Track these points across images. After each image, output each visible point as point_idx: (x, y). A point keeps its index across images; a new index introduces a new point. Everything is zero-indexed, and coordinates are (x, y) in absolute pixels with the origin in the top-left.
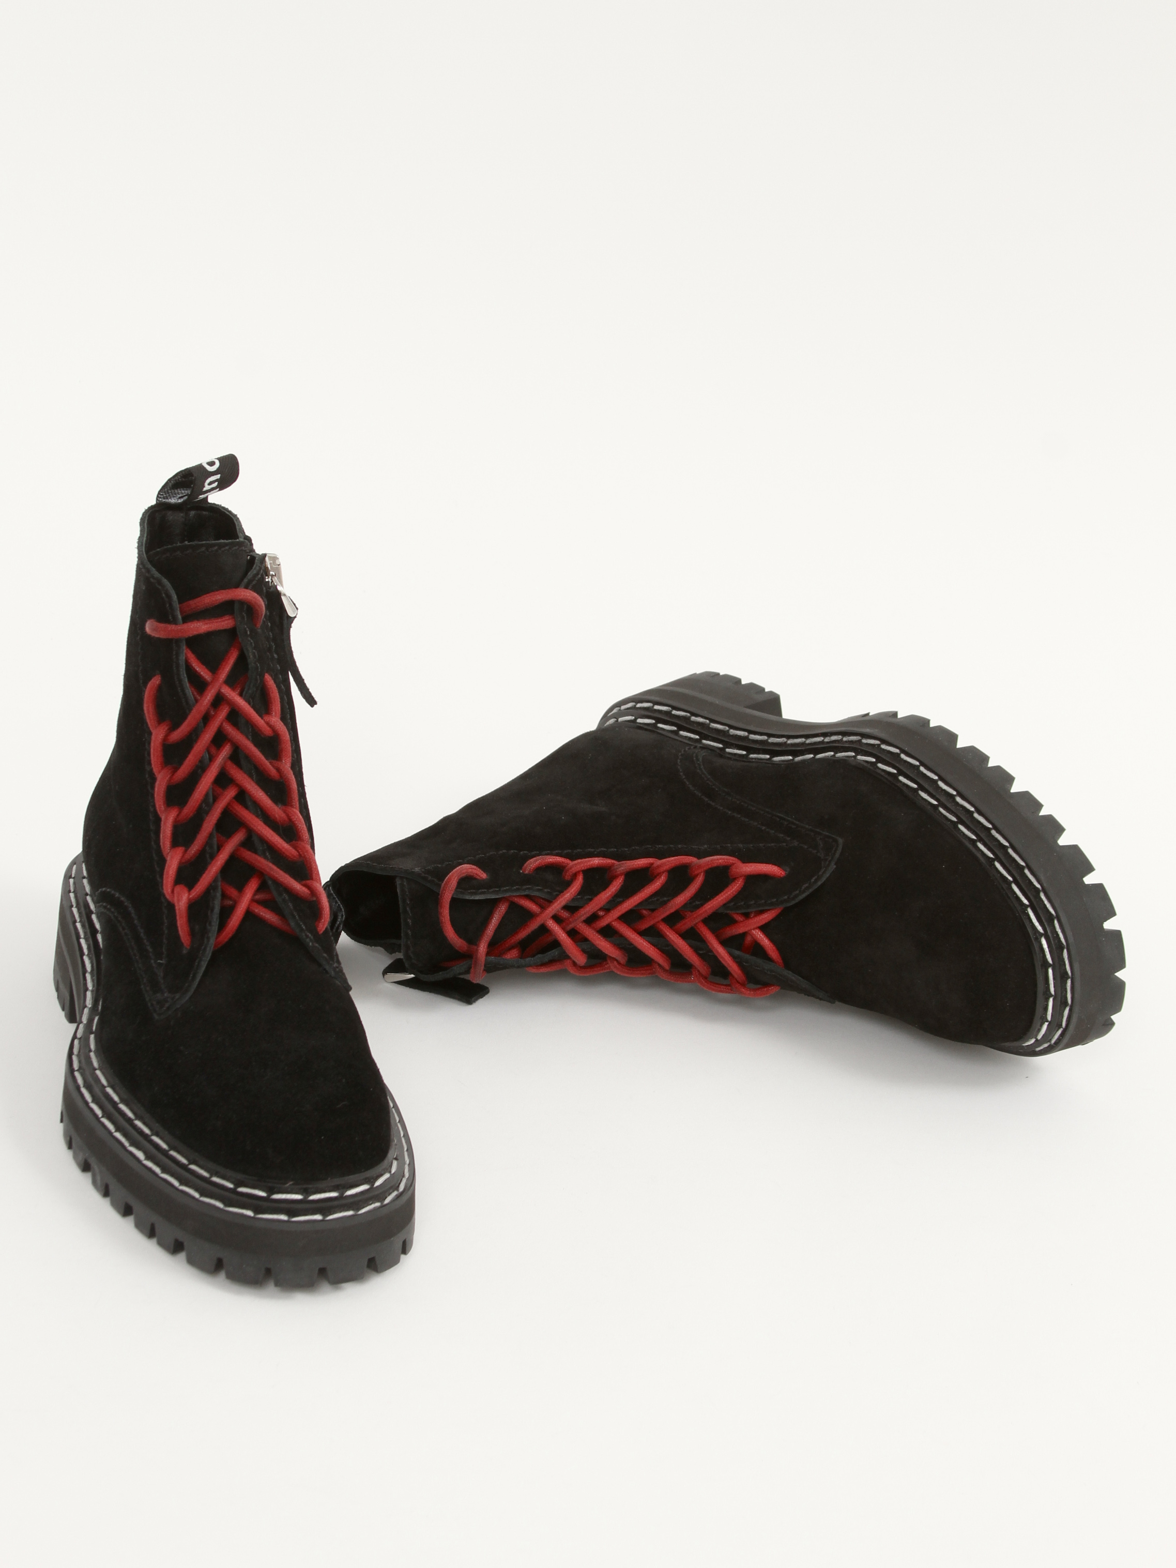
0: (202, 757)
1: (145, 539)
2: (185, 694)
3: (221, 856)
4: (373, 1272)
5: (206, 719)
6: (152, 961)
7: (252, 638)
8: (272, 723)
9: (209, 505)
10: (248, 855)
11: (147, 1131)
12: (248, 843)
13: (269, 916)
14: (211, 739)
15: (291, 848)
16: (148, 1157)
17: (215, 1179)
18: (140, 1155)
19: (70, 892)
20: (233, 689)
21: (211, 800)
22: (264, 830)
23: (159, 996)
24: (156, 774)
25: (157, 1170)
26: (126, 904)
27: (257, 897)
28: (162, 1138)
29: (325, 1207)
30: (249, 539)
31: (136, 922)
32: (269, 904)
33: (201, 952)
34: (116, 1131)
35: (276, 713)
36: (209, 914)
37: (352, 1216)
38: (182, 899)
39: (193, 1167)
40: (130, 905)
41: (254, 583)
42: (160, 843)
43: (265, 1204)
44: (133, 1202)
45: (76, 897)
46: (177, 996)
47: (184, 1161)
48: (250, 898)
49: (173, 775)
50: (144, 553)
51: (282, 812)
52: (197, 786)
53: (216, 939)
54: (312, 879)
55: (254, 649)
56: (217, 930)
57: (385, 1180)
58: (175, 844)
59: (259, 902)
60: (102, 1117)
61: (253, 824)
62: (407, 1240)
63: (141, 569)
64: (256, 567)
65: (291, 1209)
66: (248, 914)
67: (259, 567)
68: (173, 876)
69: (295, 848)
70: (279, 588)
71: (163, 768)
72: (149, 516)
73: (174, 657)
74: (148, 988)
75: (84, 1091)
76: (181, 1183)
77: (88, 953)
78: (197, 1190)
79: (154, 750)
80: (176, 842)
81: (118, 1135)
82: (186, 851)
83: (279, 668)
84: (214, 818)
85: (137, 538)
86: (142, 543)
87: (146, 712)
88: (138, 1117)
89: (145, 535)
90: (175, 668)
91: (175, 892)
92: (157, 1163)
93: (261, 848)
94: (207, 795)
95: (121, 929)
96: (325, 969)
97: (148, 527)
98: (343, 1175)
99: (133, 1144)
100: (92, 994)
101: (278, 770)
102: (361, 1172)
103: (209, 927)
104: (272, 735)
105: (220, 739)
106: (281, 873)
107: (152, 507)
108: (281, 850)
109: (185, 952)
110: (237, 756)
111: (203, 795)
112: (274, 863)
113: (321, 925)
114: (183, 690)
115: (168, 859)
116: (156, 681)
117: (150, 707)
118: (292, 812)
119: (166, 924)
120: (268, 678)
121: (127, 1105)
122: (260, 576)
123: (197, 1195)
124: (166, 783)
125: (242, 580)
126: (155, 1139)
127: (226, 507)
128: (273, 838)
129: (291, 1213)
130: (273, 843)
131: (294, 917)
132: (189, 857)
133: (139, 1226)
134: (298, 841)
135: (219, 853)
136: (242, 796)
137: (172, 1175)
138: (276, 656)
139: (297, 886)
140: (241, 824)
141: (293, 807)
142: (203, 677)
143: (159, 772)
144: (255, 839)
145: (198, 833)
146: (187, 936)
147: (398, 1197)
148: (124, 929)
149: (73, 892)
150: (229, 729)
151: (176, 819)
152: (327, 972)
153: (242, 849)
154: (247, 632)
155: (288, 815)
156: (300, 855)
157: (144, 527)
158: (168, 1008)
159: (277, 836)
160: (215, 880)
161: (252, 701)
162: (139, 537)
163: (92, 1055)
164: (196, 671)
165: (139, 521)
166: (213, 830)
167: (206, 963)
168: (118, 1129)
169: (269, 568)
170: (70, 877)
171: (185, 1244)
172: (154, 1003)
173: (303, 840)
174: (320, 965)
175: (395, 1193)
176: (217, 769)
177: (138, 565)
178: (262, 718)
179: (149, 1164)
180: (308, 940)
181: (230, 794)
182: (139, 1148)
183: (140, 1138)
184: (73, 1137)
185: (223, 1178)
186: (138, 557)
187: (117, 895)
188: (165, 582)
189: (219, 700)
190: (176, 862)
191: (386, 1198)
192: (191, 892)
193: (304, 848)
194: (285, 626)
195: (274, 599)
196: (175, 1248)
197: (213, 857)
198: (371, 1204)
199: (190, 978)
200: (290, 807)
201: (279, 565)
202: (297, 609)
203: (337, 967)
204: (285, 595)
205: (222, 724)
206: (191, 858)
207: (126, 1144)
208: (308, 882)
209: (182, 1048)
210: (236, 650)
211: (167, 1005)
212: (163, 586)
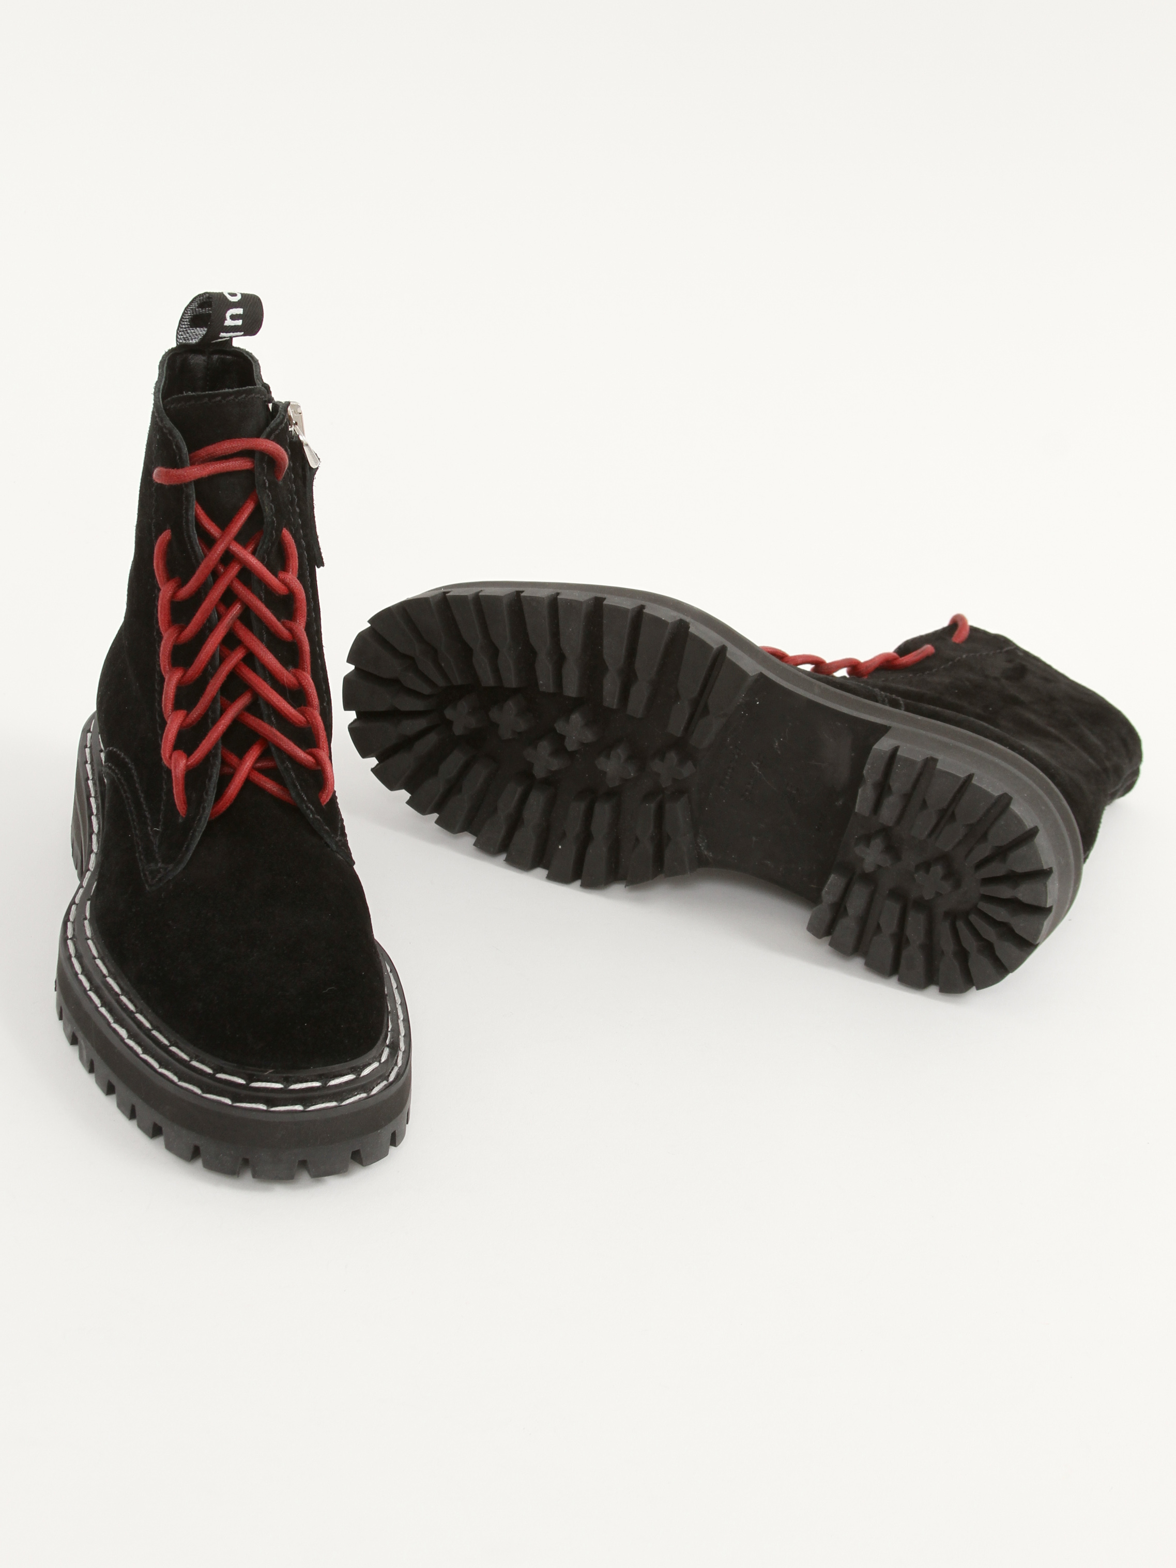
0: (210, 616)
1: (162, 384)
2: (194, 551)
3: (223, 721)
4: (360, 1165)
5: (215, 575)
6: (149, 828)
7: (270, 491)
8: (288, 581)
9: (233, 349)
10: (252, 721)
11: (131, 1007)
12: (250, 709)
13: (270, 786)
14: (219, 598)
15: (299, 714)
16: (131, 1036)
17: (194, 1063)
18: (123, 1033)
19: (86, 747)
20: (245, 546)
21: (217, 662)
22: (270, 694)
23: (152, 866)
24: (162, 632)
25: (139, 1050)
26: (130, 765)
27: (259, 765)
28: (145, 1017)
29: (306, 1098)
30: (267, 387)
31: (137, 785)
32: (272, 773)
33: (196, 822)
34: (102, 1006)
35: (293, 570)
36: (207, 782)
37: (335, 1107)
38: (179, 765)
39: (174, 1049)
40: (134, 767)
41: (277, 432)
42: (162, 704)
43: (244, 1092)
44: (115, 1081)
45: (91, 752)
46: (171, 866)
47: (166, 1042)
48: (250, 766)
49: (180, 634)
50: (161, 400)
51: (292, 677)
52: (204, 647)
53: (213, 808)
54: (319, 747)
55: (271, 502)
56: (213, 799)
57: (373, 1070)
58: (177, 706)
59: (262, 771)
60: (90, 990)
61: (259, 688)
62: (396, 1131)
63: (156, 417)
64: (279, 415)
65: (270, 1098)
66: (248, 781)
67: (283, 415)
68: (172, 741)
69: (303, 714)
70: (301, 438)
71: (169, 627)
72: (169, 360)
73: (184, 511)
74: (142, 857)
75: (74, 961)
76: (161, 1065)
77: (97, 813)
78: (176, 1074)
79: (161, 608)
80: (178, 705)
81: (103, 1010)
82: (187, 715)
83: (300, 523)
84: (218, 682)
85: (155, 382)
86: (159, 389)
87: (155, 568)
88: (125, 992)
89: (164, 380)
90: (184, 524)
91: (173, 758)
92: (139, 1044)
93: (266, 712)
94: (213, 657)
95: (123, 792)
96: (326, 843)
97: (167, 371)
98: (326, 1064)
99: (117, 1021)
100: (96, 857)
101: (291, 630)
102: (347, 1061)
103: (205, 797)
104: (288, 593)
105: (229, 598)
106: (285, 739)
107: (173, 349)
108: (288, 716)
109: (180, 821)
110: (247, 616)
111: (209, 656)
112: (279, 730)
113: (324, 796)
114: (193, 548)
115: (169, 722)
116: (166, 535)
117: (160, 563)
118: (303, 676)
119: (165, 790)
120: (286, 532)
121: (115, 979)
122: (283, 425)
123: (175, 1079)
124: (172, 643)
125: (264, 428)
126: (139, 1017)
127: (250, 352)
128: (280, 703)
129: (270, 1102)
130: (279, 708)
131: (295, 786)
132: (190, 721)
133: (120, 1105)
134: (307, 706)
135: (221, 718)
136: (250, 659)
137: (153, 1057)
138: (298, 510)
139: (301, 754)
140: (247, 687)
141: (304, 671)
142: (213, 535)
143: (166, 630)
144: (261, 702)
145: (202, 696)
146: (183, 805)
147: (386, 1087)
148: (125, 792)
149: (89, 747)
150: (240, 589)
151: (180, 680)
152: (328, 846)
153: (246, 714)
154: (265, 484)
155: (298, 679)
156: (308, 722)
157: (163, 370)
158: (160, 880)
159: (284, 701)
160: (215, 747)
161: (266, 557)
162: (157, 382)
163: (86, 923)
164: (206, 528)
165: (158, 364)
166: (217, 693)
167: (201, 834)
168: (104, 1004)
169: (292, 416)
170: (89, 731)
171: (163, 1129)
172: (147, 873)
173: (312, 706)
174: (321, 838)
175: (385, 1083)
176: (226, 629)
177: (153, 413)
178: (276, 576)
179: (131, 1043)
180: (308, 811)
181: (237, 656)
182: (122, 1026)
183: (124, 1015)
184: (63, 1008)
185: (203, 1062)
186: (154, 404)
187: (123, 755)
188: (177, 433)
189: (228, 558)
190: (177, 726)
191: (374, 1088)
192: (190, 758)
193: (312, 713)
194: (308, 478)
195: (297, 448)
196: (155, 1132)
197: (215, 722)
198: (356, 1095)
199: (184, 849)
200: (300, 671)
201: (300, 413)
202: (319, 459)
203: (340, 841)
204: (307, 445)
205: (232, 582)
206: (193, 722)
207: (111, 1020)
208: (314, 750)
209: (170, 922)
210: (252, 503)
211: (159, 876)
212: (174, 437)
